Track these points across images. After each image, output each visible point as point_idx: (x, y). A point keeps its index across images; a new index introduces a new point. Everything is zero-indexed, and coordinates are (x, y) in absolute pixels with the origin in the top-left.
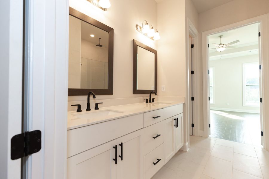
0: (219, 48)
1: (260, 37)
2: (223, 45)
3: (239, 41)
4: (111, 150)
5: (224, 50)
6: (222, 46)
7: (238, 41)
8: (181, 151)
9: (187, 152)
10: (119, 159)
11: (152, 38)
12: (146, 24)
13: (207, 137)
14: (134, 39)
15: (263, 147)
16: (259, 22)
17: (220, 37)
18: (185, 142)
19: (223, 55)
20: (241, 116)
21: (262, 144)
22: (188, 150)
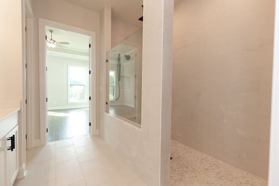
0: (50, 43)
1: (90, 48)
3: (69, 44)
5: (55, 48)
6: (53, 42)
7: (67, 43)
9: (24, 177)
13: (45, 145)
16: (90, 36)
17: (51, 31)
19: (53, 52)
20: (68, 113)
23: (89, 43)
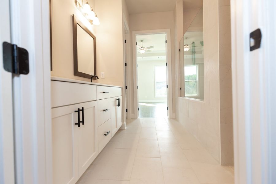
0: (141, 50)
1: (166, 44)
2: (144, 48)
3: (154, 47)
4: (73, 113)
5: (144, 53)
7: (152, 47)
8: (120, 130)
9: (125, 129)
10: (81, 124)
11: (91, 21)
12: (87, 3)
13: (137, 118)
14: (73, 15)
15: (168, 117)
16: (166, 33)
17: (142, 41)
18: (123, 122)
21: (168, 116)
22: (126, 128)
23: (166, 39)
